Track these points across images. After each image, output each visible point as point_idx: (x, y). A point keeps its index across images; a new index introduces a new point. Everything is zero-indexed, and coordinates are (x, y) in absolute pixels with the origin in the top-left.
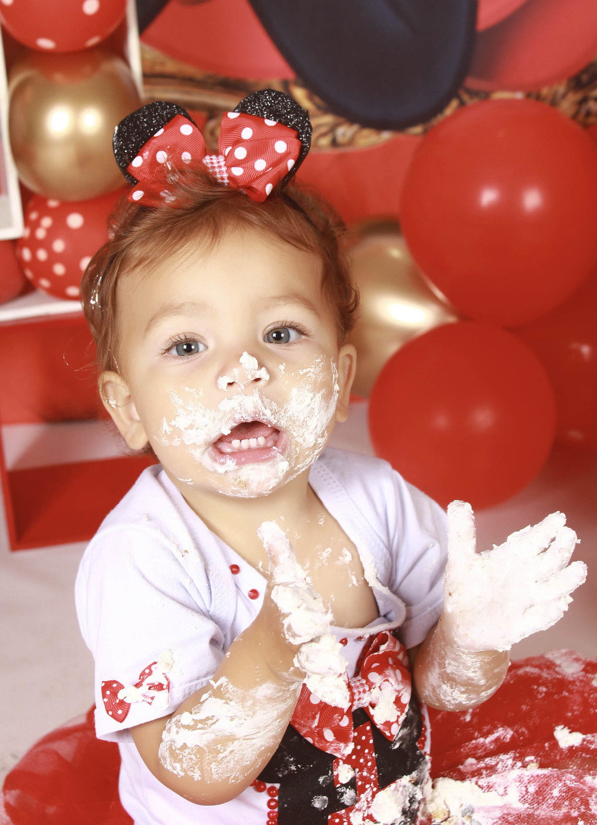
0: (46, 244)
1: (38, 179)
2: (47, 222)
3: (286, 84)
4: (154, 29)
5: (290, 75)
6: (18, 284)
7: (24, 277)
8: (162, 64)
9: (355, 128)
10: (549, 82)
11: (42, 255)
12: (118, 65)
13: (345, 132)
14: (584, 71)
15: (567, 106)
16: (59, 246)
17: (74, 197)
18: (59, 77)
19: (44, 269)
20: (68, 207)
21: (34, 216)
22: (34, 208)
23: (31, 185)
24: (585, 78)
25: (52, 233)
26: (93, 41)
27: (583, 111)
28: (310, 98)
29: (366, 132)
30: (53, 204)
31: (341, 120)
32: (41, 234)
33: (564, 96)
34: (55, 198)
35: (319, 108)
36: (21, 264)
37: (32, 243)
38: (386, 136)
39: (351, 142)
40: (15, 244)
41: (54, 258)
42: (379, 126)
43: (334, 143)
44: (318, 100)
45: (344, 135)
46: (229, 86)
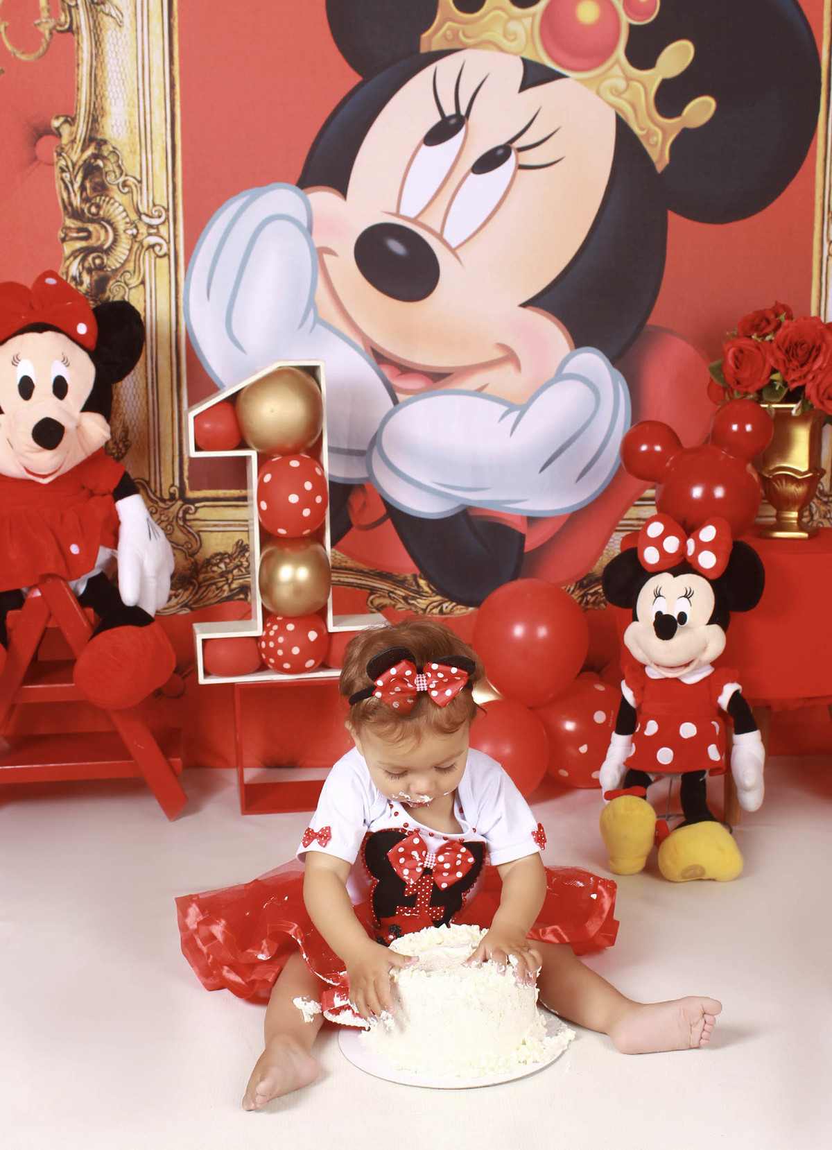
0: (274, 639)
1: (274, 605)
2: (275, 627)
3: (415, 577)
4: (341, 543)
5: (418, 573)
6: (257, 663)
7: (261, 657)
8: (346, 562)
9: (454, 604)
10: (564, 583)
11: (272, 644)
12: (320, 547)
13: (447, 606)
14: (585, 578)
15: (576, 596)
16: (281, 640)
17: (290, 614)
18: (287, 550)
19: (271, 652)
20: (288, 619)
21: (269, 625)
22: (269, 622)
23: (268, 607)
24: (585, 582)
25: (277, 633)
26: (307, 532)
27: (584, 601)
28: (429, 587)
29: (459, 607)
30: (279, 618)
31: (446, 600)
32: (272, 633)
33: (573, 592)
34: (281, 615)
35: (433, 591)
36: (260, 650)
37: (267, 638)
38: (471, 609)
39: (451, 612)
40: (257, 639)
41: (278, 646)
42: (468, 604)
43: (441, 612)
44: (432, 587)
45: (447, 607)
46: (384, 576)
